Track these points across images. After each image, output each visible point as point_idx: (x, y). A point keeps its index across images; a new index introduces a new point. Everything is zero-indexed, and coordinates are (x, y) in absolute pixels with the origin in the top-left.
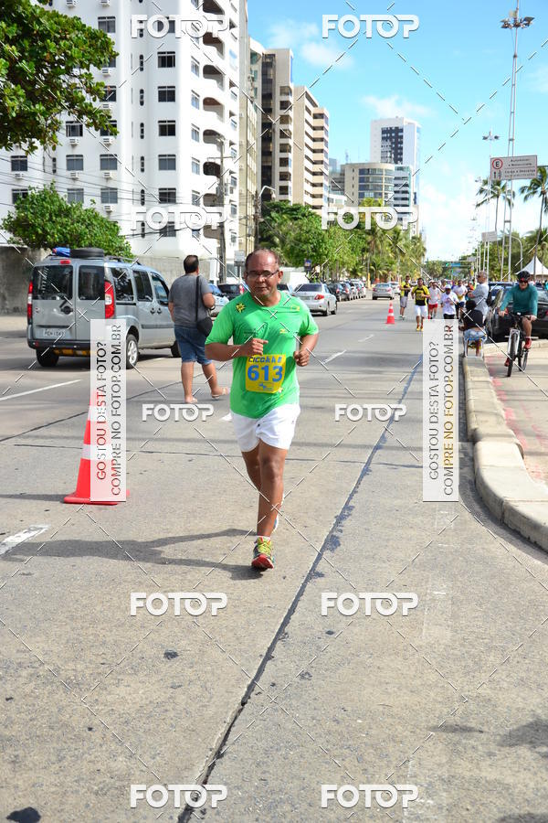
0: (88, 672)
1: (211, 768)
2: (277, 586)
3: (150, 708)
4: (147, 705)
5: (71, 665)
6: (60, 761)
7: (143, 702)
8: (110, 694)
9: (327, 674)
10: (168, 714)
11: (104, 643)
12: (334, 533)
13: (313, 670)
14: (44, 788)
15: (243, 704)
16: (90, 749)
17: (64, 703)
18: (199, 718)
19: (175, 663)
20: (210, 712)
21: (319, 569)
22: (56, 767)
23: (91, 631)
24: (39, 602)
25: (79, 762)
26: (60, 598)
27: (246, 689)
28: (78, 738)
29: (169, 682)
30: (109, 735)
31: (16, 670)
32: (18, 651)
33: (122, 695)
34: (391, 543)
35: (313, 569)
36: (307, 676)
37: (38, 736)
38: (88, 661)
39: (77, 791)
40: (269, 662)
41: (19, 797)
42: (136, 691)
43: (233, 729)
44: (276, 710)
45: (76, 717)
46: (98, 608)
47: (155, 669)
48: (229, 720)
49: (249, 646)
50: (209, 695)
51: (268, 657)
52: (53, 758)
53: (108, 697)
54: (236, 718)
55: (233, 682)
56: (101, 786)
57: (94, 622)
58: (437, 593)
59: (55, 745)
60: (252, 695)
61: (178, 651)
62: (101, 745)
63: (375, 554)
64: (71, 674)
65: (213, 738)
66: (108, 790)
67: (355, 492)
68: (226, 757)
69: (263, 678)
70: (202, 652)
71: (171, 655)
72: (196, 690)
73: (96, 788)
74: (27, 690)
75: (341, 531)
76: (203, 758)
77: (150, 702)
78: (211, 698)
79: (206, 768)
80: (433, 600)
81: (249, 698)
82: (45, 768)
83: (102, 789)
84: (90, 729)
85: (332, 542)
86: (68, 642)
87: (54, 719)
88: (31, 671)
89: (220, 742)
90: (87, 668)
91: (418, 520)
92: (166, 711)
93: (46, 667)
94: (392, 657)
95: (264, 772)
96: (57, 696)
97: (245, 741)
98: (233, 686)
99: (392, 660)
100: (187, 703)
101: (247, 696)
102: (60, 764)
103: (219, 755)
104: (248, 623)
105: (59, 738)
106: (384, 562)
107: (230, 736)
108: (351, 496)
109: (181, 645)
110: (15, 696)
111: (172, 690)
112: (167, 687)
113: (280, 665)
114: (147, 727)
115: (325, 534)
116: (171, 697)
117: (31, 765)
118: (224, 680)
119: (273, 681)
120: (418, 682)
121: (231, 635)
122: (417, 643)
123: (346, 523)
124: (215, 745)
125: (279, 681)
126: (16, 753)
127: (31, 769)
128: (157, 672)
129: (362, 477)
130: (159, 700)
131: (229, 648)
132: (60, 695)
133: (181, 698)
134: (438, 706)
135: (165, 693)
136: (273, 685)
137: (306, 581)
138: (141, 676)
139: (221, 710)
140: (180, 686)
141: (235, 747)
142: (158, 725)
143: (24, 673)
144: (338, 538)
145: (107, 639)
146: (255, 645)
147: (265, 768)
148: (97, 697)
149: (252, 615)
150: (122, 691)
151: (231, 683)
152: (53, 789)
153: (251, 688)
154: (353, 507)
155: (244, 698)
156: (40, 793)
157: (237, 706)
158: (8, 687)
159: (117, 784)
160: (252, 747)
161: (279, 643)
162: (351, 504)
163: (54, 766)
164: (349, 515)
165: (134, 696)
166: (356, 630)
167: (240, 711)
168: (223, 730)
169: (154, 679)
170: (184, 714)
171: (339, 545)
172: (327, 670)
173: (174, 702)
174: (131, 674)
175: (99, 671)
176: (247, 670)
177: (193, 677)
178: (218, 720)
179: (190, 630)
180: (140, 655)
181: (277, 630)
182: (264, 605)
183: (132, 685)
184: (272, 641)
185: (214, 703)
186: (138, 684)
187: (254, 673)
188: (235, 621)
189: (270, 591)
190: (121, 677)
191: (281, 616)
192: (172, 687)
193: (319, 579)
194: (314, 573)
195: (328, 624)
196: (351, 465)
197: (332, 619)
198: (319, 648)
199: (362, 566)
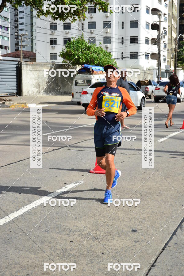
0: (101, 235)
1: (150, 270)
2: (179, 208)
3: (126, 248)
4: (125, 247)
5: (94, 232)
6: (92, 263)
7: (123, 246)
8: (110, 242)
10: (133, 251)
11: (107, 225)
14: (86, 271)
15: (163, 249)
16: (103, 260)
17: (92, 244)
18: (145, 253)
19: (136, 234)
20: (150, 251)
22: (91, 265)
23: (102, 220)
24: (81, 209)
25: (99, 264)
26: (90, 208)
27: (164, 245)
28: (98, 256)
29: (134, 240)
30: (110, 256)
31: (74, 232)
32: (74, 226)
33: (115, 243)
37: (83, 255)
38: (101, 231)
39: (98, 273)
40: (174, 236)
41: (77, 273)
42: (120, 242)
43: (159, 258)
44: (177, 252)
45: (97, 249)
46: (105, 212)
47: (128, 235)
48: (157, 254)
49: (167, 230)
50: (149, 246)
51: (174, 234)
52: (89, 262)
53: (110, 244)
54: (160, 254)
55: (160, 242)
56: (108, 272)
57: (103, 217)
59: (90, 258)
60: (167, 247)
61: (137, 229)
62: (107, 259)
64: (95, 235)
65: (151, 260)
66: (110, 274)
68: (155, 267)
69: (172, 241)
70: (147, 231)
71: (134, 231)
72: (144, 243)
73: (105, 273)
74: (78, 239)
76: (147, 266)
77: (126, 246)
78: (150, 246)
79: (148, 270)
81: (166, 248)
82: (86, 265)
83: (108, 273)
84: (103, 254)
86: (93, 224)
87: (89, 250)
88: (79, 233)
89: (154, 262)
90: (101, 233)
92: (132, 250)
93: (85, 232)
95: (171, 273)
96: (89, 242)
97: (163, 262)
98: (159, 243)
100: (140, 248)
101: (165, 247)
102: (92, 264)
103: (153, 266)
104: (166, 221)
105: (91, 256)
107: (158, 260)
109: (138, 228)
110: (74, 241)
111: (135, 243)
112: (133, 242)
113: (179, 237)
114: (125, 255)
116: (134, 245)
117: (81, 264)
118: (156, 241)
119: (176, 242)
121: (159, 225)
124: (152, 262)
125: (178, 243)
126: (75, 259)
127: (81, 265)
128: (129, 236)
130: (130, 246)
131: (158, 230)
132: (91, 242)
133: (138, 245)
135: (132, 244)
136: (176, 244)
138: (122, 237)
139: (154, 251)
140: (138, 242)
141: (159, 264)
142: (129, 254)
143: (77, 233)
145: (109, 224)
146: (169, 229)
147: (171, 271)
148: (105, 243)
149: (168, 218)
150: (115, 242)
151: (158, 242)
152: (90, 272)
153: (166, 244)
155: (163, 248)
156: (85, 272)
157: (161, 250)
158: (71, 237)
159: (114, 272)
160: (166, 264)
161: (179, 229)
163: (89, 265)
165: (120, 244)
167: (162, 252)
168: (155, 257)
169: (128, 238)
170: (139, 251)
173: (135, 247)
174: (119, 236)
175: (106, 234)
176: (165, 238)
177: (143, 239)
178: (153, 254)
179: (142, 222)
180: (122, 230)
181: (178, 225)
182: (173, 215)
183: (119, 240)
184: (176, 228)
185: (151, 248)
186: (121, 240)
187: (168, 239)
188: (161, 220)
189: (176, 210)
190: (114, 237)
191: (180, 219)
192: (135, 242)
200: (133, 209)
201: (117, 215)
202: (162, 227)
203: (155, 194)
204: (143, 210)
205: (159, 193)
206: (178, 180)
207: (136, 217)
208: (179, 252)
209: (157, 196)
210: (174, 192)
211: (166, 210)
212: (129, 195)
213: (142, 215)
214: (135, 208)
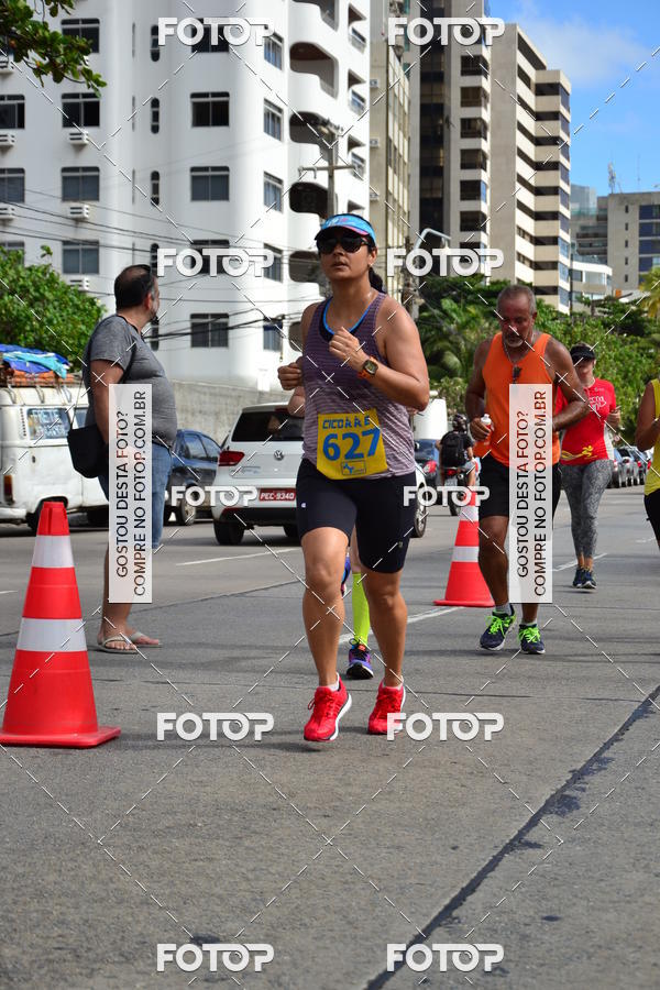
0: (25, 958)
2: (439, 858)
9: (540, 970)
12: (567, 793)
13: (512, 965)
21: (530, 837)
27: (365, 986)
29: (200, 974)
35: (521, 833)
36: (498, 972)
38: (26, 944)
42: (130, 985)
46: (52, 877)
49: (375, 934)
55: (340, 976)
61: (220, 935)
67: (616, 739)
70: (273, 937)
71: (205, 940)
72: (259, 985)
75: (583, 790)
85: (562, 803)
98: (338, 981)
104: (373, 903)
108: (607, 746)
109: (227, 928)
111: (207, 985)
112: (196, 981)
115: (546, 793)
118: (318, 973)
119: (426, 976)
121: (333, 917)
123: (595, 781)
125: (437, 978)
129: (632, 720)
135: (192, 986)
136: (425, 981)
137: (502, 853)
138: (141, 966)
140: (224, 981)
144: (574, 798)
146: (386, 932)
150: (99, 982)
153: (376, 984)
154: (613, 759)
161: (439, 931)
162: (606, 754)
164: (600, 769)
166: (611, 916)
171: (578, 808)
172: (542, 965)
174: (118, 962)
175: (51, 957)
176: (369, 962)
179: (245, 909)
180: (139, 939)
181: (436, 913)
182: (408, 881)
183: (122, 976)
186: (135, 976)
188: (342, 900)
189: (422, 865)
190: (96, 966)
191: (444, 896)
192: (206, 980)
193: (531, 851)
194: (519, 843)
195: (546, 907)
196: (610, 703)
197: (556, 901)
198: (524, 937)
199: (626, 836)
200: (201, 863)
201: (112, 886)
204: (251, 867)
205: (335, 809)
206: (427, 763)
207: (218, 890)
209: (326, 820)
210: (407, 805)
211: (372, 865)
212: (179, 816)
213: (244, 885)
214: (210, 860)
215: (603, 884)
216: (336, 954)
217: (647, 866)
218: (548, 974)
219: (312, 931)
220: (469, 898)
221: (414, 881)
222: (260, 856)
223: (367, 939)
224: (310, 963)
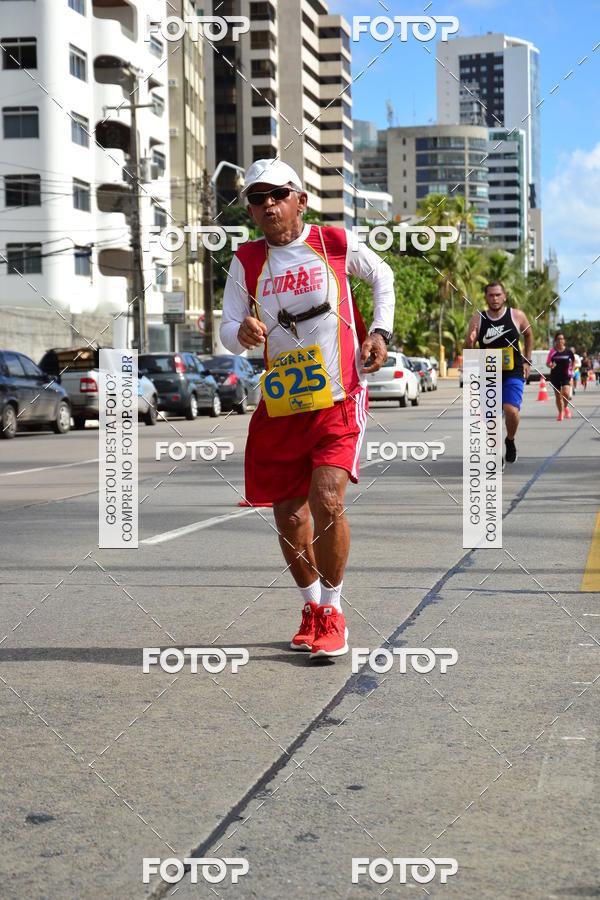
2: (252, 737)
9: (347, 834)
10: (36, 886)
12: (367, 673)
13: (321, 831)
19: (48, 830)
21: (334, 714)
27: (188, 855)
29: (37, 850)
34: (478, 682)
35: (326, 711)
36: (309, 838)
40: (235, 824)
43: (162, 899)
47: (8, 835)
48: (155, 888)
49: (195, 805)
50: (115, 864)
51: (234, 816)
54: (168, 888)
55: (164, 847)
58: (566, 738)
61: (53, 813)
63: (446, 696)
67: (408, 623)
69: (223, 841)
70: (102, 815)
71: (38, 819)
72: (92, 857)
80: (561, 746)
85: (361, 683)
91: (535, 654)
92: (31, 882)
94: (476, 813)
99: (477, 817)
100: (71, 874)
104: (193, 779)
106: (464, 705)
108: (400, 630)
109: (60, 807)
111: (42, 859)
112: (32, 856)
113: (254, 825)
115: (347, 674)
116: (41, 867)
119: (244, 844)
120: (527, 840)
121: (157, 794)
122: (526, 796)
125: (254, 845)
128: (12, 839)
129: (422, 606)
130: (17, 871)
133: (60, 868)
134: (566, 866)
135: (28, 862)
136: (243, 849)
137: (309, 730)
140: (58, 854)
144: (373, 678)
146: (206, 805)
149: (199, 772)
153: (198, 853)
154: (406, 642)
161: (255, 805)
162: (400, 637)
166: (410, 783)
170: (66, 885)
171: (376, 686)
173: (46, 873)
176: (192, 833)
177: (83, 843)
178: (134, 890)
179: (75, 789)
181: (251, 787)
182: (224, 759)
184: (240, 799)
185: (126, 872)
187: (205, 836)
188: (165, 778)
189: (236, 743)
191: (257, 771)
192: (42, 855)
193: (334, 727)
194: (324, 720)
195: (351, 778)
196: (402, 591)
197: (359, 771)
198: (333, 805)
199: (420, 710)
200: (34, 748)
202: (172, 798)
203: (135, 699)
204: (80, 750)
205: (155, 695)
207: (50, 773)
208: (261, 875)
211: (191, 745)
212: (12, 706)
213: (74, 767)
214: (42, 745)
215: (401, 755)
216: (161, 827)
217: (440, 738)
218: (354, 838)
219: (138, 807)
220: (280, 772)
221: (229, 758)
222: (87, 740)
223: (188, 813)
224: (137, 836)
